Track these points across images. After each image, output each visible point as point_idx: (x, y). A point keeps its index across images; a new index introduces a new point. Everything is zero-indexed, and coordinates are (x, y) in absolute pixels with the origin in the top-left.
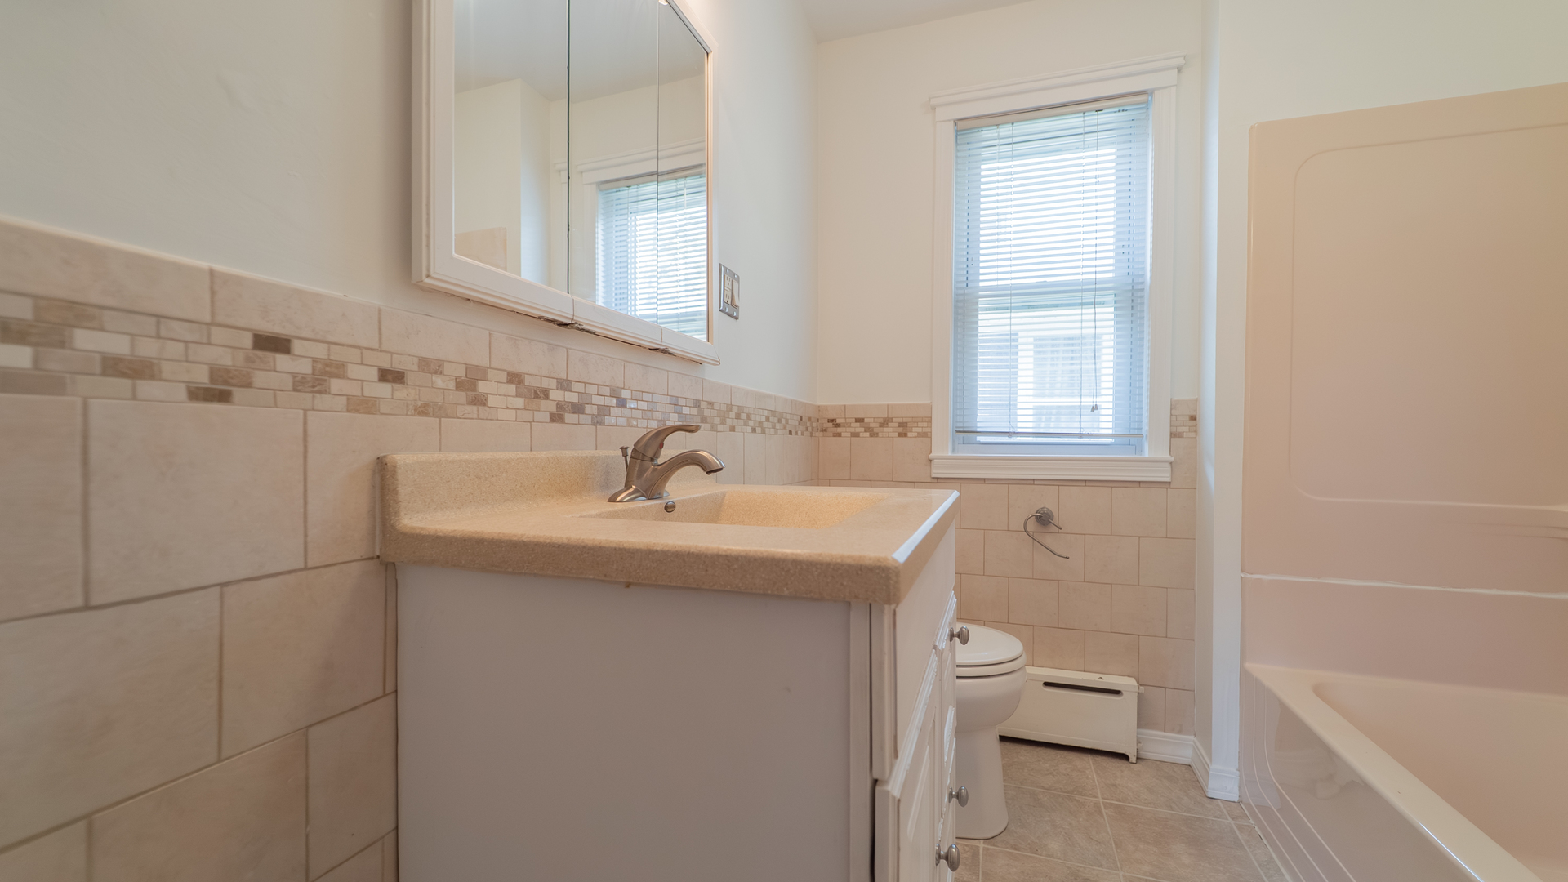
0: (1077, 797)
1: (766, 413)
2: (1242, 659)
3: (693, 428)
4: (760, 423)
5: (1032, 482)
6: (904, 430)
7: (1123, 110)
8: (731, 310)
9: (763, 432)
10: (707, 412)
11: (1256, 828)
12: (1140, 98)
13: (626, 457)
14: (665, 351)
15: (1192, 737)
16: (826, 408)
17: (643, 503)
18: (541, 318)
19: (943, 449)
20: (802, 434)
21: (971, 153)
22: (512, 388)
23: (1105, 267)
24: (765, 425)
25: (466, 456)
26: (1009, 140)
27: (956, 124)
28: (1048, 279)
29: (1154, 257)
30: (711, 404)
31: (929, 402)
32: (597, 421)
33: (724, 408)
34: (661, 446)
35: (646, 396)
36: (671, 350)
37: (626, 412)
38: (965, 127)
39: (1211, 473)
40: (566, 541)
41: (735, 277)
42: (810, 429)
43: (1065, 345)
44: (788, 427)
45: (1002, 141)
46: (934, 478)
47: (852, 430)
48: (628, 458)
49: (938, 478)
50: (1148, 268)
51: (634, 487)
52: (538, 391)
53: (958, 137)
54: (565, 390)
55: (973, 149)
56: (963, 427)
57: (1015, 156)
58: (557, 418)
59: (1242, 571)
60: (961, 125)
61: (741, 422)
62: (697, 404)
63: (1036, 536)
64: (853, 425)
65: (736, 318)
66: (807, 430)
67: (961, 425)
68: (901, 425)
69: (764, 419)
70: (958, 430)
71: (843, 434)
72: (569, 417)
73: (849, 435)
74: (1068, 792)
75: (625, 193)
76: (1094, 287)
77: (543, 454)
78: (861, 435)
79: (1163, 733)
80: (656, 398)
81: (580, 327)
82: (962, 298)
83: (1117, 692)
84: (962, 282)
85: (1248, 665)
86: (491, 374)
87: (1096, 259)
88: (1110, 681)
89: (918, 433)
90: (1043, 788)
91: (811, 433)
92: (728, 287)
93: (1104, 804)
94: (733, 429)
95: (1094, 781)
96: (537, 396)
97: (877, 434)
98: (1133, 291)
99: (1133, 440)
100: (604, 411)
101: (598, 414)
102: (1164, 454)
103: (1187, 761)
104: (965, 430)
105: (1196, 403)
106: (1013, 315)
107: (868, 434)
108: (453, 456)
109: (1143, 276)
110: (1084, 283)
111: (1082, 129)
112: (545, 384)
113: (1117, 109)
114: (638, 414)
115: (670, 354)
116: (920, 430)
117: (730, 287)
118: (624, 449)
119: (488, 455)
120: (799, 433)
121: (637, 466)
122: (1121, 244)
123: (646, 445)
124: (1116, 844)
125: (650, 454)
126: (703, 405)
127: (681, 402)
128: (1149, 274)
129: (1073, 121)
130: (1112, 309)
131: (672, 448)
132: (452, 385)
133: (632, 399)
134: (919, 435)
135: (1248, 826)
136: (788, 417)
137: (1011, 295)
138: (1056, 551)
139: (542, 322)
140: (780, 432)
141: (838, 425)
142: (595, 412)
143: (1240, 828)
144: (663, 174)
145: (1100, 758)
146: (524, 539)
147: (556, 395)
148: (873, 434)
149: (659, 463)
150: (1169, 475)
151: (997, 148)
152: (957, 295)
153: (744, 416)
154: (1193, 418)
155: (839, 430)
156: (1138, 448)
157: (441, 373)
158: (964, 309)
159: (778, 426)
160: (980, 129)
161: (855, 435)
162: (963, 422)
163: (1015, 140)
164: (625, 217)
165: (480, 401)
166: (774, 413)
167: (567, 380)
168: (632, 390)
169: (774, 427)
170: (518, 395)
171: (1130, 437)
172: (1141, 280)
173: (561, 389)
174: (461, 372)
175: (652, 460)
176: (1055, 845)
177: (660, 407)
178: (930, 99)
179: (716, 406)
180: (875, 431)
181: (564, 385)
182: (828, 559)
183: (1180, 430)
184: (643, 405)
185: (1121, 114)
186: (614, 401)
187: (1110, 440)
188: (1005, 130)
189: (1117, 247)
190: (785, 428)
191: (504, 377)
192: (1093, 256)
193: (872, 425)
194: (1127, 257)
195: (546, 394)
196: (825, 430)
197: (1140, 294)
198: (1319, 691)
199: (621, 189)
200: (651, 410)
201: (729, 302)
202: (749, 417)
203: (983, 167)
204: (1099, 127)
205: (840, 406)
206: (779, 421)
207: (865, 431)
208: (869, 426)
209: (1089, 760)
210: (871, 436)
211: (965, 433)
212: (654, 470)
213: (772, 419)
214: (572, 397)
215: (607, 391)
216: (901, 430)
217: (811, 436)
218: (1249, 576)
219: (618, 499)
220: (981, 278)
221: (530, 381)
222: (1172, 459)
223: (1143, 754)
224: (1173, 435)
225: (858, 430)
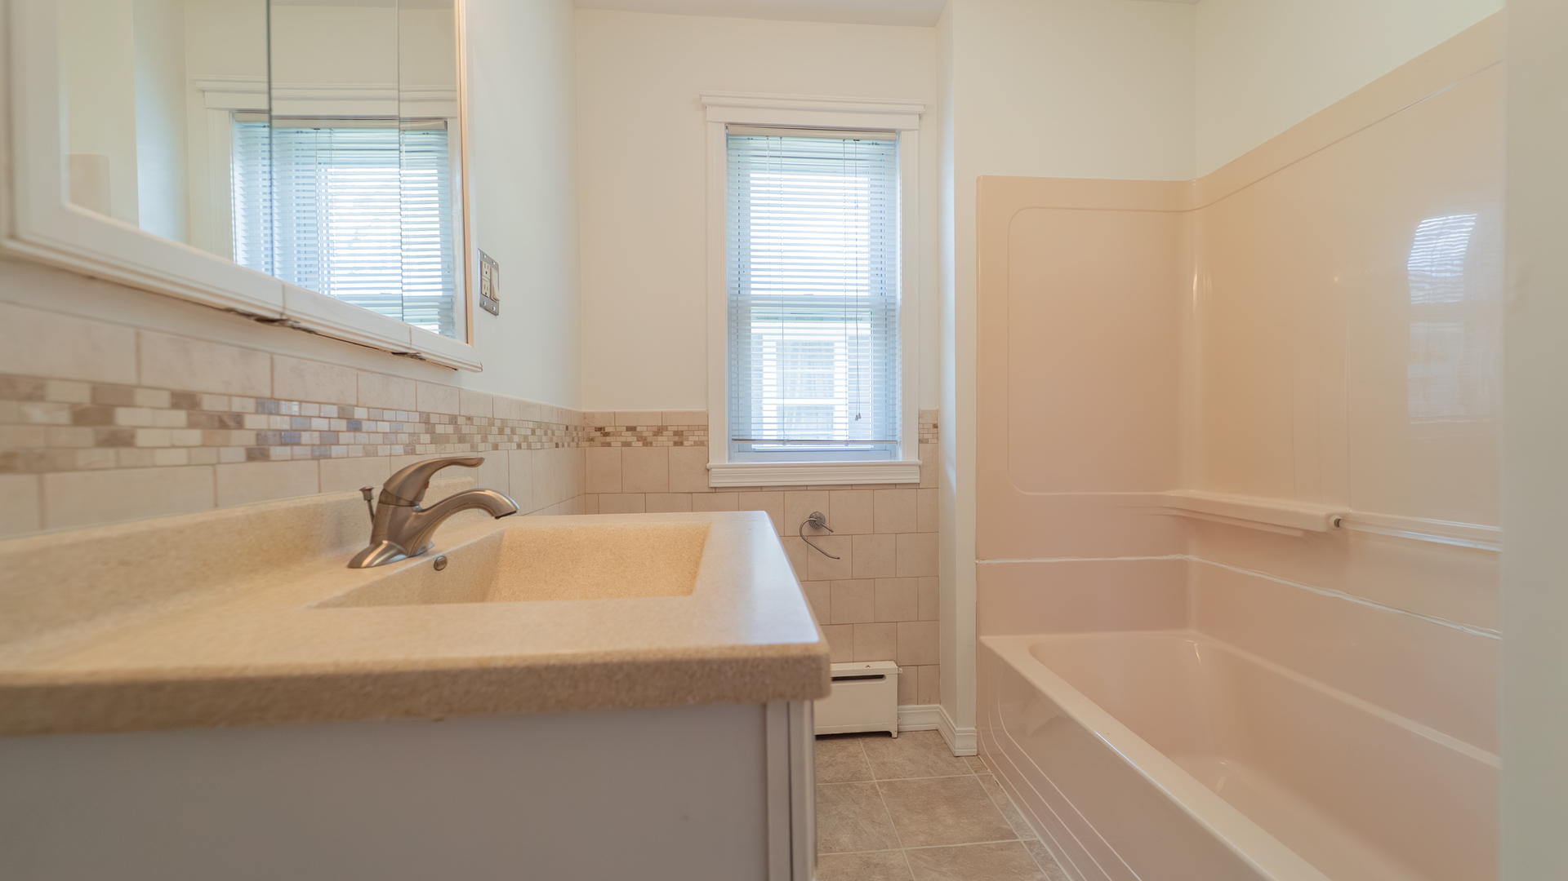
0: (856, 783)
1: (531, 425)
2: (978, 633)
3: (474, 462)
4: (526, 438)
5: (805, 488)
6: (679, 438)
7: (876, 144)
8: (490, 304)
9: (529, 448)
10: (465, 429)
11: (994, 776)
12: (887, 135)
13: (369, 501)
14: (415, 356)
15: (938, 705)
16: (593, 415)
17: (403, 565)
18: (229, 310)
19: (719, 458)
20: (569, 446)
21: (740, 159)
22: (180, 416)
23: (860, 286)
24: (531, 439)
25: (99, 533)
26: (778, 154)
27: (727, 128)
28: (815, 293)
29: (903, 281)
30: (469, 418)
31: (705, 409)
32: (320, 453)
33: (485, 422)
34: (426, 485)
35: (388, 415)
36: (424, 355)
37: (362, 437)
38: (736, 132)
39: (952, 475)
40: (331, 670)
41: (494, 266)
42: (576, 439)
43: (803, 350)
44: (555, 440)
45: (772, 153)
46: (712, 488)
47: (623, 439)
48: (375, 503)
49: (715, 488)
50: (899, 291)
51: (385, 542)
52: (226, 419)
53: (729, 141)
54: (270, 413)
55: (743, 156)
56: (739, 436)
57: (784, 170)
58: (258, 454)
59: (977, 558)
60: (732, 129)
61: (505, 438)
62: (453, 420)
63: (810, 540)
64: (623, 434)
65: (496, 314)
66: (573, 440)
67: (736, 433)
68: (676, 433)
69: (529, 432)
70: (734, 438)
71: (613, 444)
72: (277, 452)
73: (620, 444)
74: (848, 780)
75: (310, 136)
76: (855, 303)
77: (239, 511)
78: (633, 444)
79: (917, 706)
80: (402, 416)
81: (296, 325)
82: (735, 304)
83: (881, 677)
84: (734, 288)
85: (983, 638)
86: (140, 396)
87: (857, 278)
88: (876, 667)
89: (695, 442)
90: (826, 781)
91: (578, 444)
92: (486, 277)
93: (879, 783)
94: (496, 447)
95: (867, 764)
96: (223, 425)
97: (651, 443)
98: (887, 310)
99: (889, 446)
100: (329, 438)
101: (321, 445)
102: (915, 460)
103: (933, 727)
104: (740, 438)
105: (937, 413)
106: (786, 325)
107: (640, 444)
108: (72, 535)
109: (895, 297)
110: (846, 299)
111: (842, 155)
112: (237, 405)
113: (871, 142)
114: (378, 439)
115: (421, 359)
116: (696, 439)
117: (488, 276)
118: (367, 492)
119: (142, 525)
120: (566, 444)
121: (390, 513)
122: (876, 266)
123: (401, 487)
124: (894, 821)
125: (409, 496)
126: (461, 421)
127: (434, 419)
128: (899, 297)
129: (833, 146)
130: (869, 326)
131: (443, 486)
132: (64, 417)
133: (369, 420)
134: (696, 444)
135: (987, 775)
136: (555, 427)
137: (783, 306)
138: (828, 553)
139: (231, 316)
140: (546, 445)
141: (607, 434)
142: (317, 441)
143: (982, 778)
144: (405, 120)
145: (868, 740)
146: (250, 673)
147: (255, 422)
148: (647, 444)
149: (424, 508)
150: (918, 477)
151: (767, 158)
152: (731, 301)
153: (507, 431)
154: (935, 426)
155: (608, 439)
156: (893, 454)
157: (41, 398)
158: (737, 315)
159: (544, 439)
160: (750, 137)
161: (627, 444)
162: (738, 430)
163: (784, 154)
164: (312, 167)
165: (121, 440)
166: (539, 424)
167: (272, 398)
168: (369, 408)
169: (540, 441)
170: (192, 425)
171: (886, 443)
172: (892, 301)
173: (263, 413)
174: (82, 396)
175: (412, 504)
176: (845, 838)
177: (408, 428)
178: (701, 96)
179: (476, 422)
180: (649, 440)
181: (268, 405)
182: (744, 654)
183: (926, 436)
184: (384, 427)
185: (875, 146)
186: (344, 422)
187: (869, 447)
188: (774, 143)
189: (872, 269)
190: (551, 440)
191: (165, 399)
192: (854, 275)
193: (644, 434)
194: (880, 279)
195: (238, 421)
196: (592, 440)
197: (891, 313)
198: (1034, 651)
199: (304, 130)
200: (396, 433)
201: (488, 295)
202: (513, 432)
203: (752, 175)
204: (858, 155)
205: (609, 413)
206: (546, 433)
207: (638, 440)
208: (642, 434)
209: (859, 743)
210: (644, 445)
211: (741, 441)
212: (417, 517)
213: (538, 432)
214: (280, 423)
215: (333, 411)
216: (676, 439)
217: (577, 447)
218: (982, 562)
219: (366, 562)
220: (753, 286)
221: (208, 404)
222: (921, 462)
223: (902, 728)
224: (921, 441)
225: (629, 439)
